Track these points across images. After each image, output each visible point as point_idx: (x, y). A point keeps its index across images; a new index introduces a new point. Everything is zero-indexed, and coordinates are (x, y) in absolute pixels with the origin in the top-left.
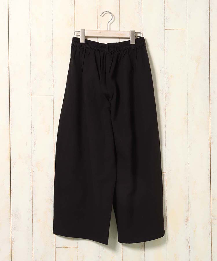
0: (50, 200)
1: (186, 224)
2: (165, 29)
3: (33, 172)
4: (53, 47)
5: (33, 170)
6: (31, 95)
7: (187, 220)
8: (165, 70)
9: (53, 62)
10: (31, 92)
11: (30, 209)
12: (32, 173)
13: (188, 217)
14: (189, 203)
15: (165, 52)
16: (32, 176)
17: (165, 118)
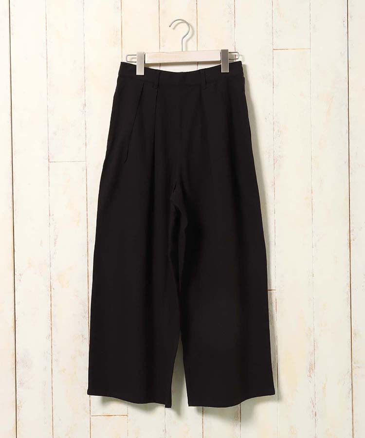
0: (81, 337)
1: (310, 376)
2: (274, 49)
3: (52, 289)
4: (85, 80)
5: (53, 287)
6: (49, 160)
7: (312, 368)
8: (273, 119)
9: (85, 104)
10: (49, 156)
11: (47, 352)
12: (51, 291)
13: (313, 363)
14: (314, 341)
15: (273, 88)
16: (51, 296)
17: (274, 198)
